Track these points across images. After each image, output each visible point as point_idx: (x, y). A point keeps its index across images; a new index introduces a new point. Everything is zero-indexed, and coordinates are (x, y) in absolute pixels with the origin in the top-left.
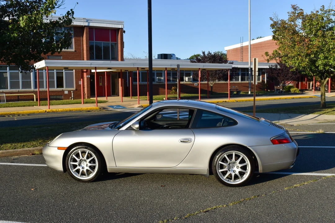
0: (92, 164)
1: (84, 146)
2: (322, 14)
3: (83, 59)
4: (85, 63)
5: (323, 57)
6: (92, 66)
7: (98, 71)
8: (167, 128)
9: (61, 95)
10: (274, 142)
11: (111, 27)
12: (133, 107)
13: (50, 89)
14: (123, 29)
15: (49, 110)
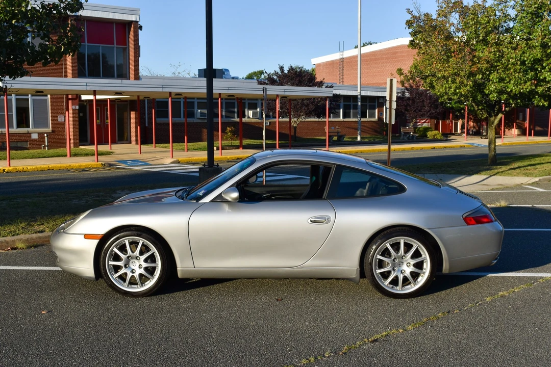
0: (149, 263)
1: (135, 233)
2: (495, 5)
3: (66, 76)
4: (70, 83)
5: (497, 78)
6: (88, 88)
7: (98, 97)
8: (268, 199)
9: (25, 141)
10: (468, 220)
11: (117, 18)
12: (162, 163)
13: (10, 130)
14: (138, 22)
15: (10, 168)
